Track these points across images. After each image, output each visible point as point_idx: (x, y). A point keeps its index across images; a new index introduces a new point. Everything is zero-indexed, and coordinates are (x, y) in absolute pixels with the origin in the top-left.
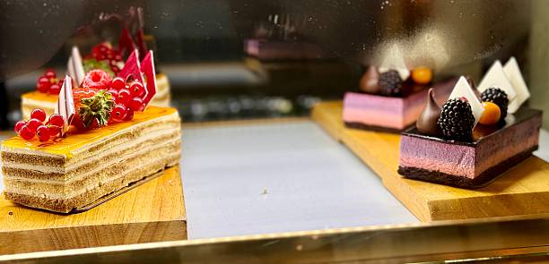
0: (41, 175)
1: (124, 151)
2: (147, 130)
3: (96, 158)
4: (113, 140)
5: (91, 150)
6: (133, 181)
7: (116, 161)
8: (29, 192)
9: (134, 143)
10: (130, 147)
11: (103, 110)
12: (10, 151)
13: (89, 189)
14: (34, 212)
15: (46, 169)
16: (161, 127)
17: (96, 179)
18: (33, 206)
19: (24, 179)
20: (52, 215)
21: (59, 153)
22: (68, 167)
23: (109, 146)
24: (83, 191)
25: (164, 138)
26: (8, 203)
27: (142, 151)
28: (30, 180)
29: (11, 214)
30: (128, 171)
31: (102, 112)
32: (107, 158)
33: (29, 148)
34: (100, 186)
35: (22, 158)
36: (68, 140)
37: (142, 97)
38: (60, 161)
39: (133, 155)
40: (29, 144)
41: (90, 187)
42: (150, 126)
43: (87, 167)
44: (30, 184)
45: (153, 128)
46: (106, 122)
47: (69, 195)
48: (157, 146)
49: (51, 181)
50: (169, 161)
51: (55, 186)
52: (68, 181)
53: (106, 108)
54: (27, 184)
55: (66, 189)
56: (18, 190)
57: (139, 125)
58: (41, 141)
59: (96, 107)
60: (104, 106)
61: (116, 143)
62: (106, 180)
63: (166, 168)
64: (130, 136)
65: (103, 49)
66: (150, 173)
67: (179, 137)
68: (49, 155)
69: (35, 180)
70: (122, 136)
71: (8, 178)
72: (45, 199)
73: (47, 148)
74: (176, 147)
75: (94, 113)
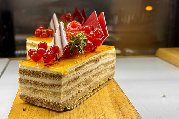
0: (45, 85)
1: (92, 70)
2: (102, 58)
3: (79, 75)
4: (87, 63)
5: (76, 70)
6: (94, 88)
7: (88, 77)
8: (36, 96)
9: (96, 66)
10: (94, 67)
11: (82, 44)
12: (25, 68)
13: (74, 95)
14: (39, 109)
15: (49, 81)
16: (108, 56)
17: (78, 88)
18: (38, 105)
19: (33, 87)
20: (51, 112)
21: (59, 71)
22: (64, 81)
23: (85, 66)
24: (71, 96)
25: (109, 63)
26: (22, 101)
27: (99, 70)
28: (37, 88)
29: (24, 110)
30: (92, 82)
31: (81, 45)
32: (84, 75)
33: (38, 67)
34: (79, 92)
35: (33, 73)
36: (62, 62)
37: (101, 38)
38: (59, 77)
39: (96, 73)
40: (38, 65)
41: (74, 94)
42: (104, 56)
43: (74, 80)
44: (37, 91)
45: (105, 57)
46: (83, 52)
47: (63, 99)
48: (106, 67)
49: (52, 90)
50: (110, 76)
51: (55, 93)
52: (63, 90)
53: (83, 43)
54: (36, 91)
55: (62, 95)
56: (28, 94)
57: (99, 55)
58: (45, 62)
59: (78, 42)
60: (82, 41)
61: (88, 65)
62: (82, 88)
63: (109, 80)
64: (95, 61)
65: (67, 16)
66: (102, 83)
67: (114, 63)
68: (51, 72)
69: (41, 88)
70: (91, 61)
71: (23, 85)
72: (47, 101)
73: (49, 67)
74: (113, 68)
75: (76, 46)
